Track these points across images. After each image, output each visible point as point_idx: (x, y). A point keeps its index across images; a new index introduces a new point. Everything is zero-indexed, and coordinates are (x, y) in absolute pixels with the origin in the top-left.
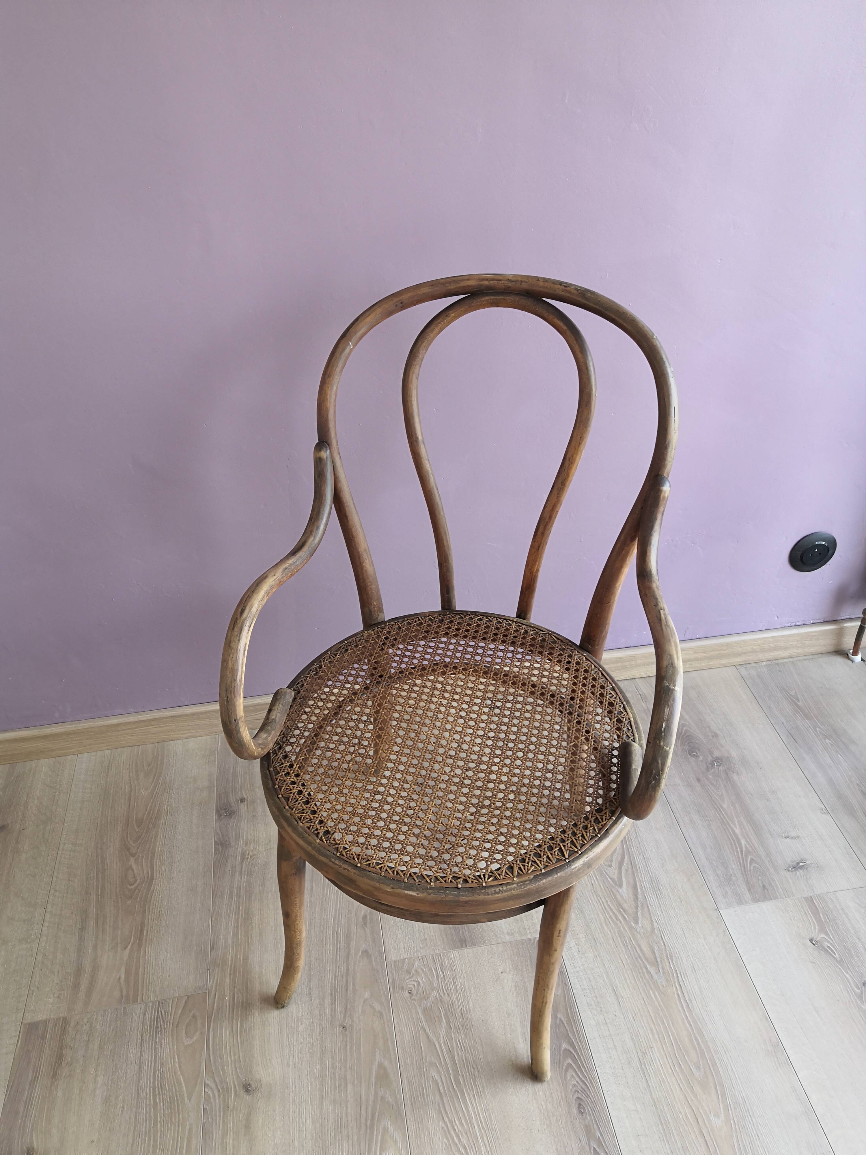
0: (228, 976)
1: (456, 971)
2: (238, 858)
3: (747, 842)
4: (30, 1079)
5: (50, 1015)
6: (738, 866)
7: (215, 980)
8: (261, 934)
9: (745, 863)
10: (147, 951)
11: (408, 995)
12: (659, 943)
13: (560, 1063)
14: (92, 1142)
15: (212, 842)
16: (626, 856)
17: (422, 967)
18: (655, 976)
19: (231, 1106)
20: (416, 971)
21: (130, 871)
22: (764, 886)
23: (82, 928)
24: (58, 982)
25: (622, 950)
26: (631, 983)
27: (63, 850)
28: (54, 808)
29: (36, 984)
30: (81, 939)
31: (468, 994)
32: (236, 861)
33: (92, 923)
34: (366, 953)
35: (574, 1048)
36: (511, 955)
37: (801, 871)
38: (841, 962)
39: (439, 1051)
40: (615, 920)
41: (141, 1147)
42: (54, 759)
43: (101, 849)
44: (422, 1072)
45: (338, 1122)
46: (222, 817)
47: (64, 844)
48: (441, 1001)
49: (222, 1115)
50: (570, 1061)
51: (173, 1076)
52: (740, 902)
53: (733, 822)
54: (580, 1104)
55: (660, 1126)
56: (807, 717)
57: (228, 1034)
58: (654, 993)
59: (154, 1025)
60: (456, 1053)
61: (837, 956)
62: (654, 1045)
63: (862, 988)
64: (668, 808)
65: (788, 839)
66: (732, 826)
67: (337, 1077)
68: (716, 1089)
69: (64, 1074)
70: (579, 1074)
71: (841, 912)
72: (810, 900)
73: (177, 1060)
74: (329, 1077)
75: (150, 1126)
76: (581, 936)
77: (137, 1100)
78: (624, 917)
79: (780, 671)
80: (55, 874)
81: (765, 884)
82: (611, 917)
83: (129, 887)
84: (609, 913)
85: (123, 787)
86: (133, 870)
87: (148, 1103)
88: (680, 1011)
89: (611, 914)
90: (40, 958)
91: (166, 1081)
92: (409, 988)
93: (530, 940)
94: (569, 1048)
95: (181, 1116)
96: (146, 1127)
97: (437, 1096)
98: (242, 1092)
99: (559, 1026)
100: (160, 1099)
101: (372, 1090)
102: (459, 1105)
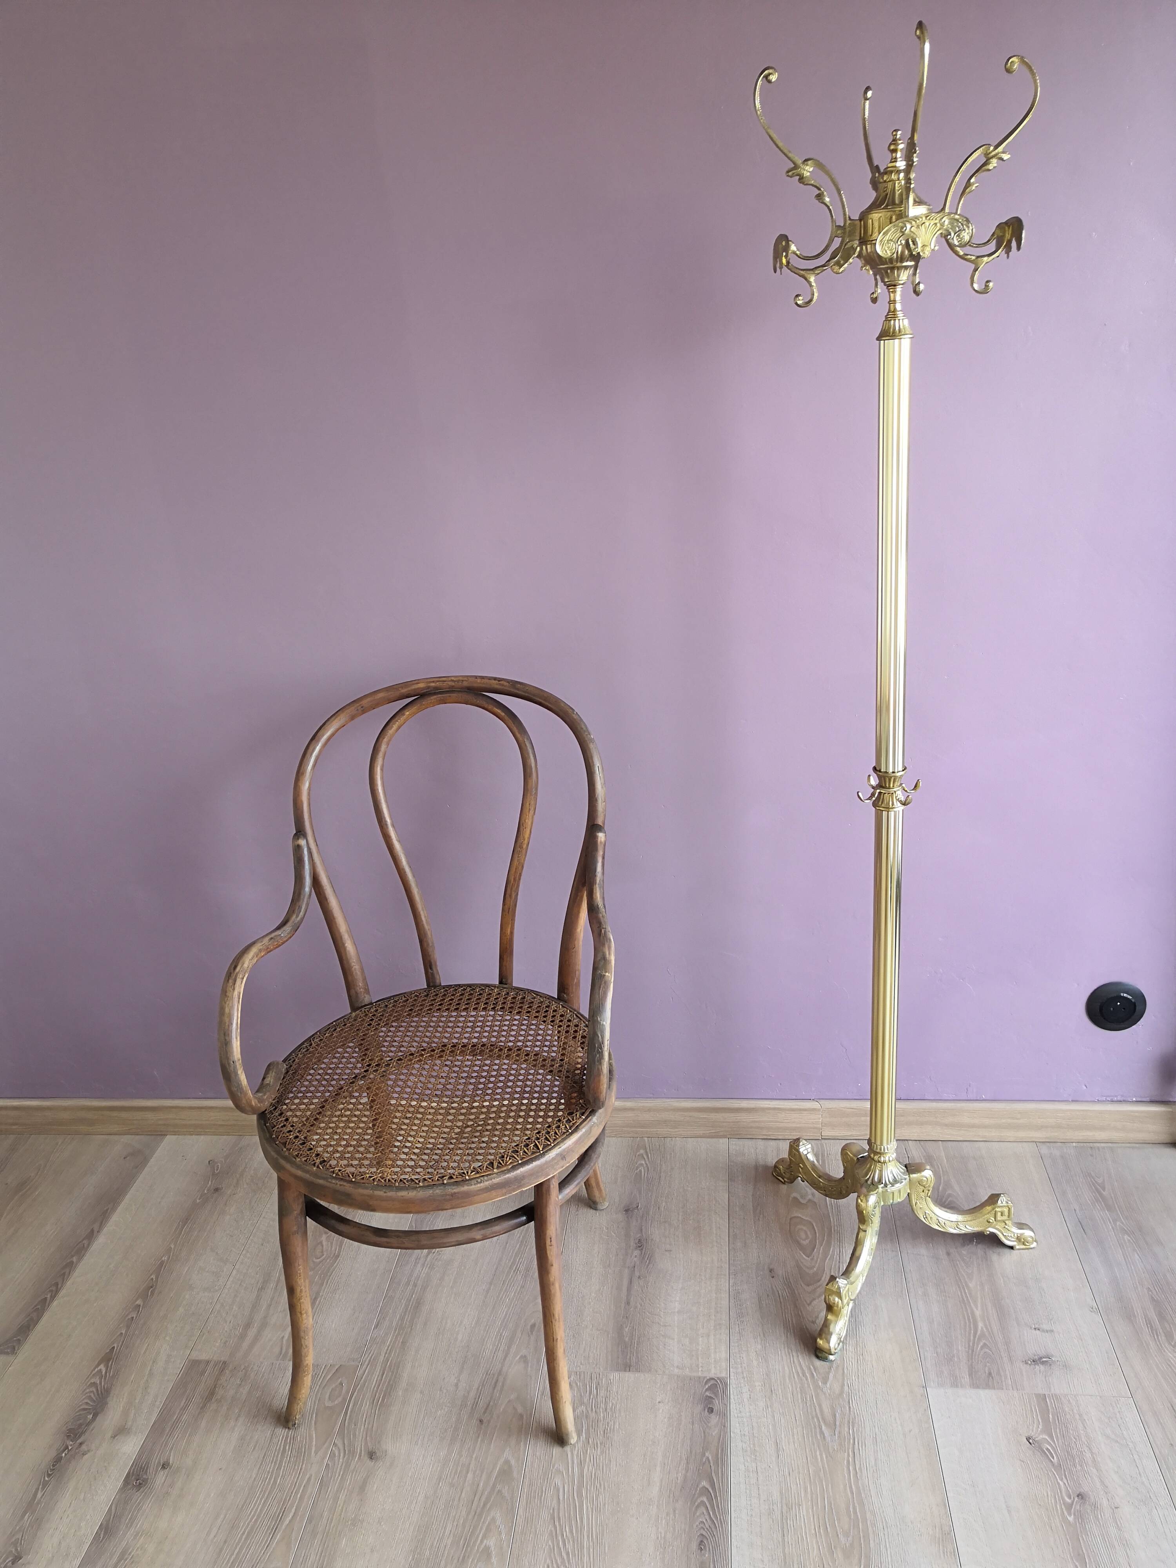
0: (383, 1355)
1: (611, 1391)
3: (986, 1326)
4: (182, 1406)
5: (214, 1356)
6: (965, 1347)
8: (425, 1324)
9: (975, 1347)
12: (844, 1407)
13: (693, 1497)
14: (220, 1469)
17: (577, 1382)
18: (828, 1438)
19: (352, 1467)
21: (320, 1247)
22: (990, 1374)
23: (262, 1288)
24: (228, 1330)
25: (799, 1405)
26: (798, 1439)
27: (264, 1218)
29: (209, 1328)
30: (258, 1297)
31: (617, 1415)
34: (524, 1359)
35: (713, 1488)
36: (674, 1387)
37: (1042, 1367)
38: (1058, 1467)
39: (570, 1461)
40: (801, 1376)
41: (261, 1483)
44: (546, 1477)
45: (450, 1502)
48: (587, 1417)
49: (341, 1473)
50: (705, 1499)
51: (306, 1430)
52: (956, 1385)
53: (975, 1302)
54: (702, 1541)
56: (1109, 1208)
57: (368, 1404)
58: (821, 1453)
60: (586, 1467)
61: (1055, 1460)
62: (804, 1503)
63: (1074, 1499)
64: (902, 1275)
65: (1037, 1332)
66: (972, 1305)
67: (460, 1464)
68: (860, 1558)
69: (211, 1409)
70: (711, 1513)
71: (1077, 1417)
72: (1042, 1398)
73: (314, 1417)
74: (453, 1462)
75: (274, 1468)
76: (757, 1384)
77: (269, 1444)
78: (812, 1373)
79: (1092, 1156)
80: (251, 1237)
81: (992, 1371)
82: (798, 1373)
83: (314, 1260)
84: (795, 1368)
86: (322, 1246)
87: (278, 1448)
88: (845, 1477)
89: (798, 1368)
90: (218, 1307)
91: (299, 1432)
93: (699, 1378)
94: (708, 1486)
95: (304, 1466)
96: (270, 1468)
97: (555, 1501)
98: (366, 1458)
99: (704, 1464)
100: (289, 1448)
101: (491, 1483)
102: (574, 1515)
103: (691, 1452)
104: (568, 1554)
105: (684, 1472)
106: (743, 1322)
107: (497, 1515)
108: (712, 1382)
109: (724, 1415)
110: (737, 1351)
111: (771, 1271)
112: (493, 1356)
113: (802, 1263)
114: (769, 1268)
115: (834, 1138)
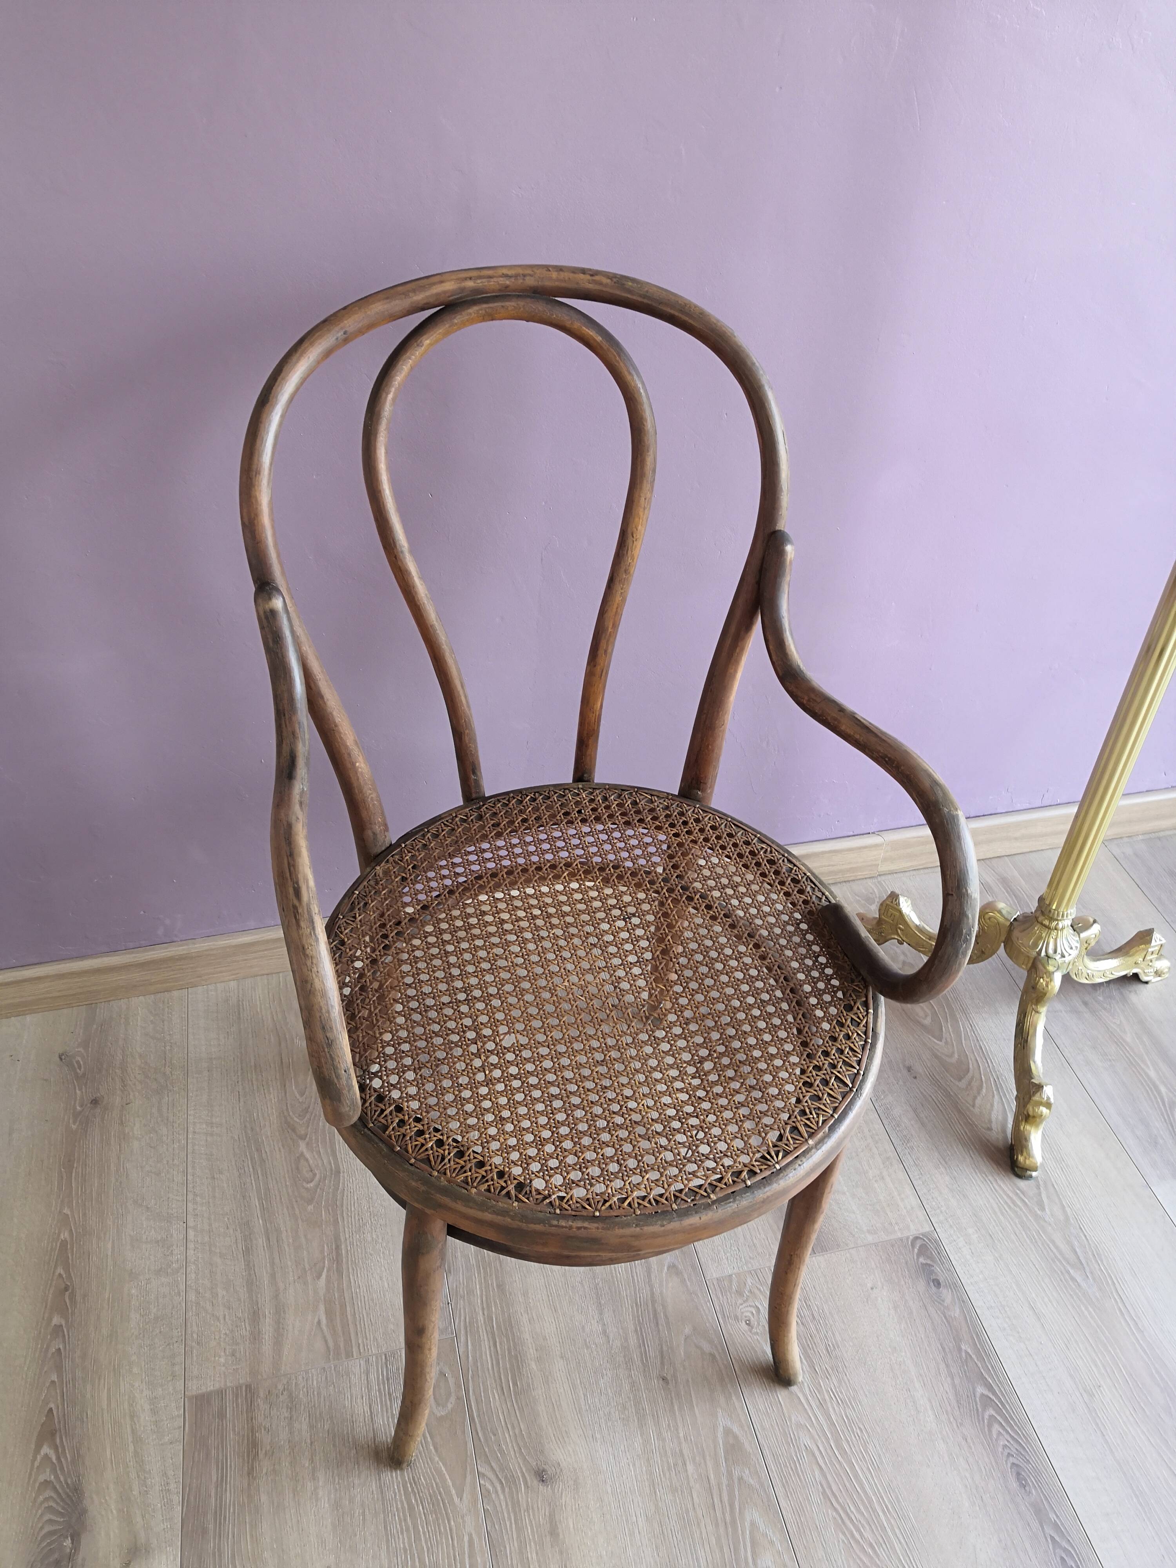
0: (481, 1313)
1: (807, 1289)
4: (214, 1478)
5: (226, 1381)
6: (1162, 1123)
7: (462, 1318)
9: (1171, 1119)
10: (352, 1281)
11: (746, 1327)
12: (1080, 1237)
13: (978, 1416)
17: (758, 1286)
18: (1083, 1285)
19: (524, 1505)
20: (750, 1291)
21: (302, 1162)
23: (247, 1249)
24: (228, 1332)
25: (1031, 1249)
26: (1053, 1295)
27: (195, 1133)
28: (168, 1070)
29: (195, 1336)
30: (249, 1266)
31: (831, 1322)
33: (260, 1241)
34: (672, 1268)
35: (994, 1393)
36: (879, 1263)
39: (806, 1406)
40: (1012, 1205)
42: (153, 996)
43: (252, 1129)
44: (789, 1440)
45: (684, 1518)
47: (194, 1123)
49: (513, 1518)
50: (993, 1413)
51: (428, 1464)
53: (1144, 1062)
54: (1018, 1474)
55: (1135, 1500)
57: (497, 1397)
58: (1087, 1309)
59: (384, 1388)
60: (831, 1409)
62: (1102, 1383)
66: (1142, 1066)
67: (669, 1453)
69: (264, 1471)
70: (1009, 1430)
73: (429, 1440)
74: (658, 1454)
75: (410, 1540)
76: (970, 1231)
77: (383, 1504)
78: (1023, 1201)
80: (190, 1170)
82: (1006, 1203)
83: (305, 1184)
84: (1002, 1198)
85: (267, 1037)
86: (307, 1160)
87: (399, 1506)
89: (1005, 1197)
90: (192, 1296)
91: (420, 1471)
92: (746, 1317)
93: (901, 1240)
94: (986, 1392)
95: (452, 1523)
96: (404, 1543)
97: (817, 1473)
98: (535, 1482)
99: (966, 1361)
100: (416, 1500)
101: (723, 1469)
102: (850, 1485)
103: (944, 1349)
104: (871, 1545)
105: (949, 1379)
106: (912, 1148)
107: (753, 1515)
108: (918, 1243)
109: (956, 1286)
110: (925, 1191)
111: (909, 1069)
112: (632, 1277)
113: (938, 1050)
114: (904, 1066)
115: (892, 873)
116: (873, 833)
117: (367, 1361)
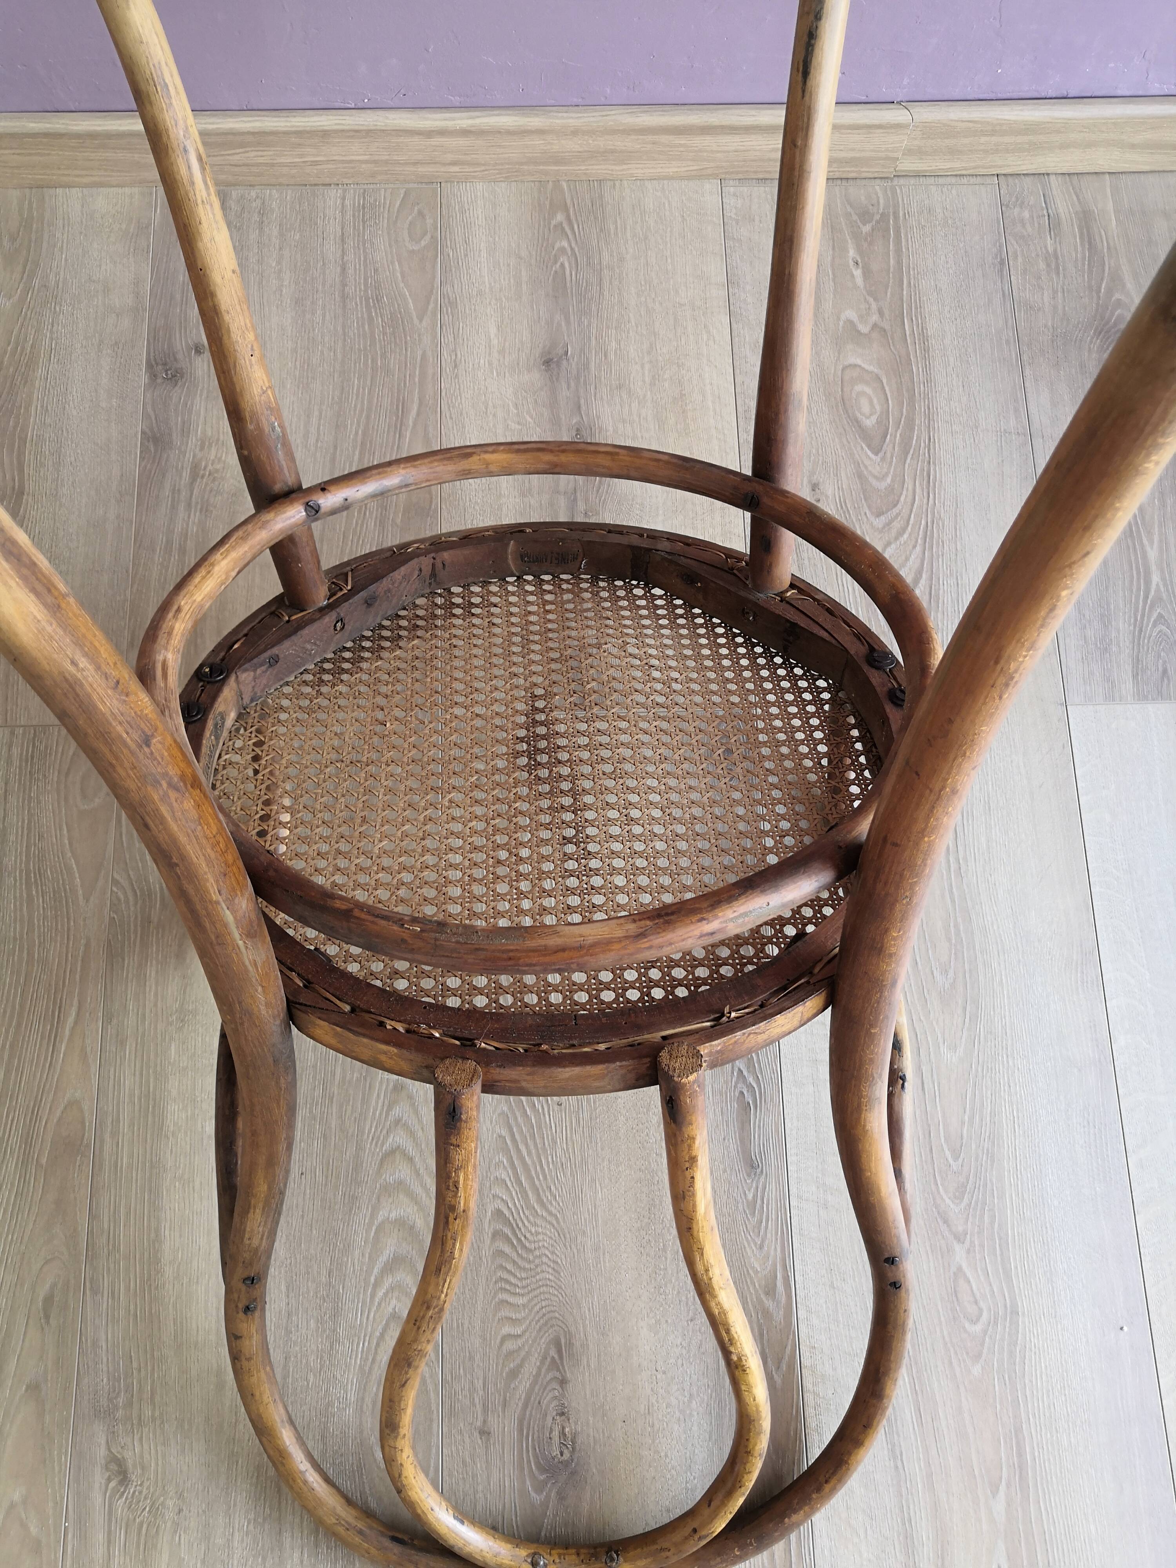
2: (184, 474)
3: (1163, 579)
6: (1130, 625)
9: (1145, 622)
15: (137, 432)
16: (924, 576)
22: (1165, 671)
32: (181, 477)
46: (159, 381)
49: (139, 932)
51: (58, 858)
52: (1111, 696)
53: (1150, 534)
59: (26, 765)
66: (1145, 542)
68: (965, 1009)
73: (65, 832)
81: (1168, 667)
87: (18, 895)
88: (942, 876)
91: (48, 863)
95: (72, 924)
100: (37, 892)
113: (866, 467)
114: (810, 481)
115: (918, 175)
116: (899, 103)
117: (12, 733)
